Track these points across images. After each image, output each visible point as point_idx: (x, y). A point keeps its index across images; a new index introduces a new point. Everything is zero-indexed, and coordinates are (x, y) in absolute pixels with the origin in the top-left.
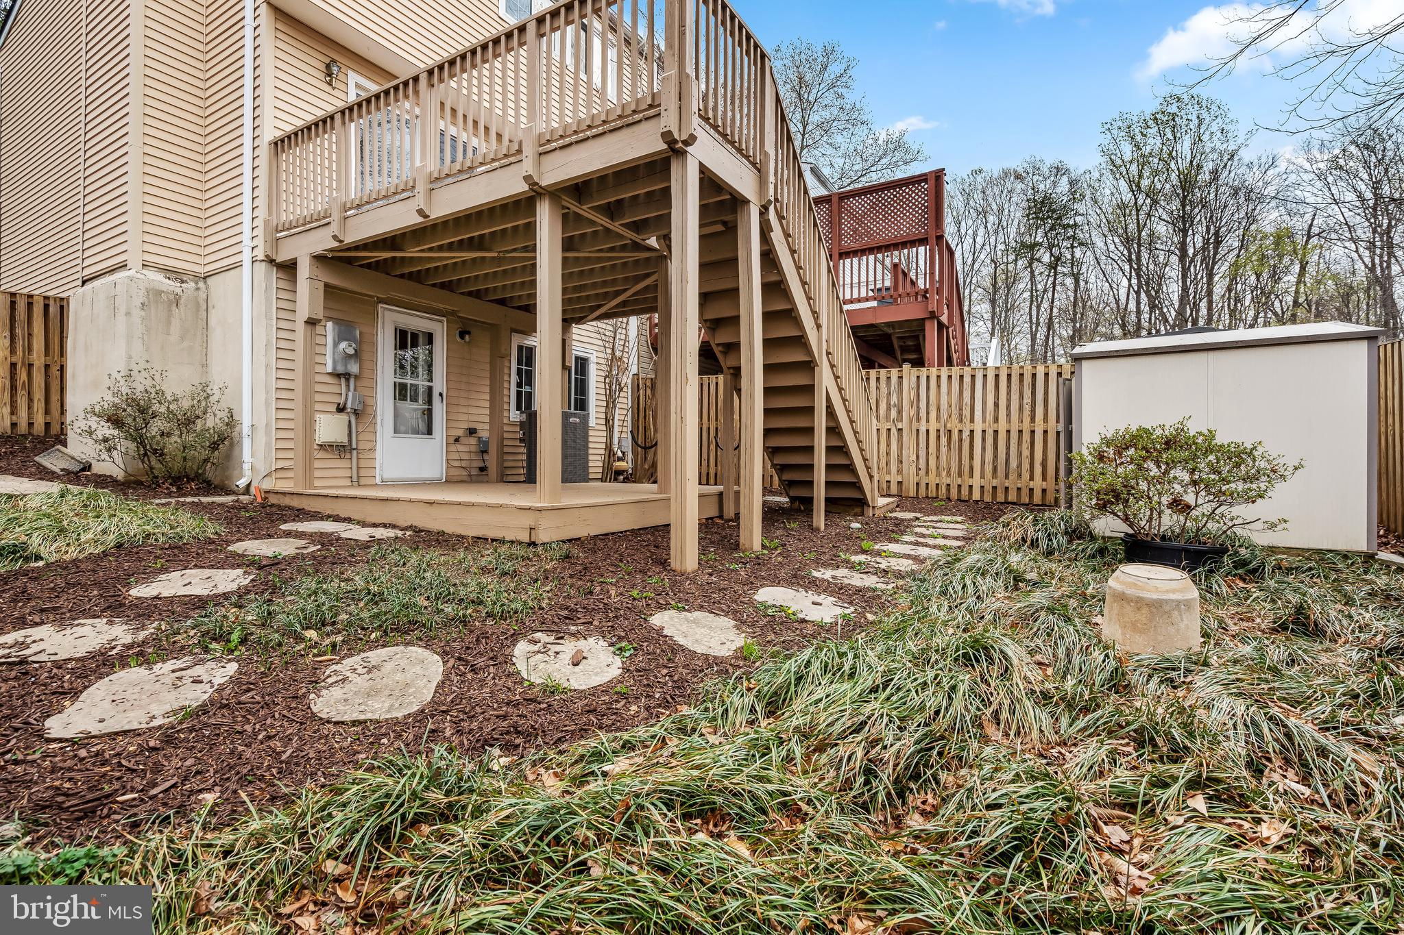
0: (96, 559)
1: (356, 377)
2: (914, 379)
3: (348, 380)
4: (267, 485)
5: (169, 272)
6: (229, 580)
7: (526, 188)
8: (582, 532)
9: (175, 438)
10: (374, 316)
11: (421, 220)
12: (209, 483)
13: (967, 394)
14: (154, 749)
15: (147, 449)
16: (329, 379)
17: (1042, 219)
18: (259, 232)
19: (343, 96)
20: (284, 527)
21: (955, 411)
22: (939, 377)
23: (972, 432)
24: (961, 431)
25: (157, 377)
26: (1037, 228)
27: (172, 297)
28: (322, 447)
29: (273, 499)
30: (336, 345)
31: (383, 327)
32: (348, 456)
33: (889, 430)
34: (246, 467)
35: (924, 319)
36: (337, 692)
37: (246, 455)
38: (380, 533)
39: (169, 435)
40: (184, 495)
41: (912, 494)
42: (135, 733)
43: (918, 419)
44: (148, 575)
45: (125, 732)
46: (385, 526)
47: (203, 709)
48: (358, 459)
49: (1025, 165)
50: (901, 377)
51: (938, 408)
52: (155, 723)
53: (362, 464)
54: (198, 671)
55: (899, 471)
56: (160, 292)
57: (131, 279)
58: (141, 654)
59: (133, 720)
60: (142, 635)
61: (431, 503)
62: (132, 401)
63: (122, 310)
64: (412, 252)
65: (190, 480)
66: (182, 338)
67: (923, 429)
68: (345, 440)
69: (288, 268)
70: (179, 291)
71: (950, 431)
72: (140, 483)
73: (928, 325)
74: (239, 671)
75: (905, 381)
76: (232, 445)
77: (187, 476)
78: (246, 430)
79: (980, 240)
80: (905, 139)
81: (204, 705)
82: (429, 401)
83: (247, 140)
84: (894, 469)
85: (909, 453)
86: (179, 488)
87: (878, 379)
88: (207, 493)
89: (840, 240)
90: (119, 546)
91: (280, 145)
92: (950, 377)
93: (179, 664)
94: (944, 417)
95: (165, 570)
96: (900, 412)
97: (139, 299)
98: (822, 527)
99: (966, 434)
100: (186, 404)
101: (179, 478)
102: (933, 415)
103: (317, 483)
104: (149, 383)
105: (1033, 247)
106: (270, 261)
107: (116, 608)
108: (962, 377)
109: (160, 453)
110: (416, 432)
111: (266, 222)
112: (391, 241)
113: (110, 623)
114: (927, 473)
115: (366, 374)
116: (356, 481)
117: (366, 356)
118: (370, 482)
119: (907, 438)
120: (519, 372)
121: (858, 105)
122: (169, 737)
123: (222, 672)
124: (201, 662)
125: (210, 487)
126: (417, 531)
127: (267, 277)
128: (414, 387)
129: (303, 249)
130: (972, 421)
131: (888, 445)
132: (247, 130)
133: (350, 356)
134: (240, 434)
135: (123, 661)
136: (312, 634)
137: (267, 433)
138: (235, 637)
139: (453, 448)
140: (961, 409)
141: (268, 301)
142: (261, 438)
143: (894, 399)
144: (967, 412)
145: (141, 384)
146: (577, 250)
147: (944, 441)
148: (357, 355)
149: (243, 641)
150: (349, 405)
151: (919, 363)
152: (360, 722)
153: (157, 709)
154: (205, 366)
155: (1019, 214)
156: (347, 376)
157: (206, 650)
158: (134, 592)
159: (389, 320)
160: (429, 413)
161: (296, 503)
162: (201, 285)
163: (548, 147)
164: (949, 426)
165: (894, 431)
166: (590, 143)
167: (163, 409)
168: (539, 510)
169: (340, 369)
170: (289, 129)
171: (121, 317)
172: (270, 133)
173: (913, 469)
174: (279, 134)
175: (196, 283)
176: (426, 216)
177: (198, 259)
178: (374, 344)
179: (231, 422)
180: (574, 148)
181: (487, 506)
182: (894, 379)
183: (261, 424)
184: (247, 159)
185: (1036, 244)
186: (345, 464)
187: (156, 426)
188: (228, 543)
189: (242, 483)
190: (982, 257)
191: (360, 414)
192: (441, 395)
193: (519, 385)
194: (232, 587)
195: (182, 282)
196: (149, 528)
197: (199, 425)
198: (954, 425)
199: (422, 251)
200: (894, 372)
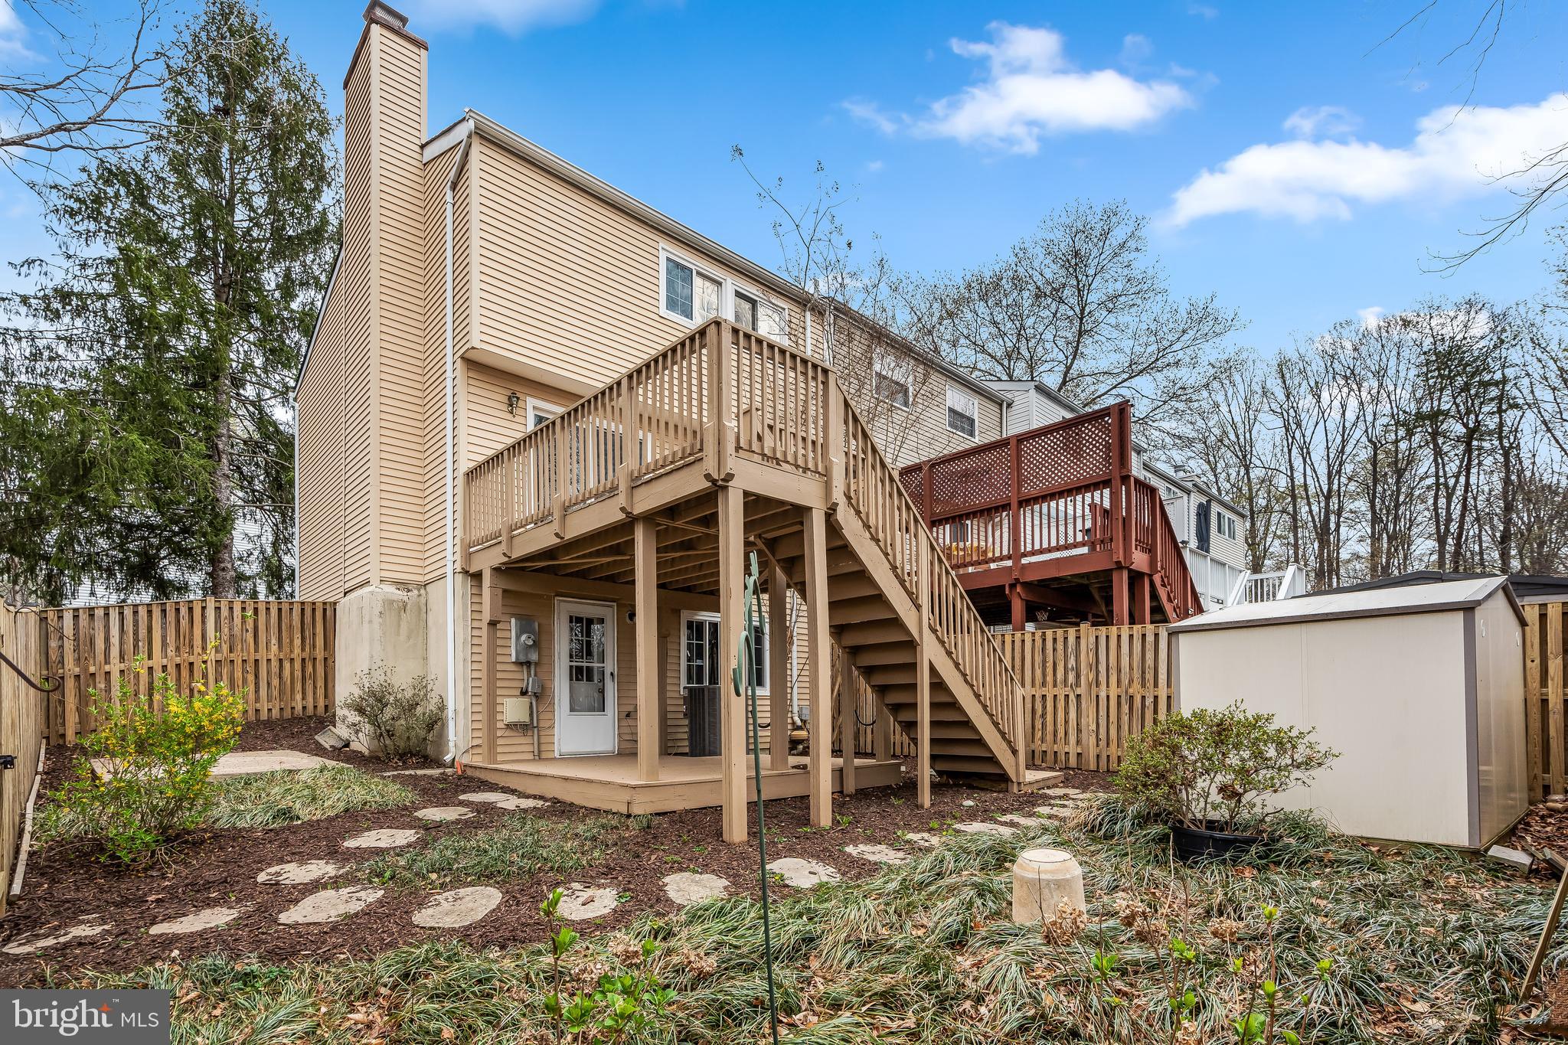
0: (330, 819)
1: (536, 664)
2: (1092, 640)
3: (529, 667)
4: (466, 760)
5: (401, 584)
6: (404, 837)
7: (624, 516)
8: (678, 805)
9: (403, 722)
10: (550, 610)
11: (559, 540)
12: (426, 757)
13: (1150, 655)
14: (326, 933)
15: (383, 732)
16: (513, 668)
17: (1449, 377)
18: (458, 548)
19: (521, 428)
20: (461, 797)
21: (1137, 674)
22: (1119, 636)
23: (1156, 697)
24: (1143, 697)
25: (388, 673)
26: (1441, 390)
27: (401, 604)
28: (509, 726)
29: (469, 772)
30: (518, 637)
31: (559, 618)
32: (530, 733)
33: (1067, 696)
34: (451, 744)
35: (1111, 570)
36: (430, 911)
37: (451, 736)
38: (530, 803)
39: (399, 718)
40: (407, 769)
41: (1093, 767)
42: (319, 924)
43: (1098, 685)
44: (357, 832)
45: (315, 923)
46: (535, 797)
47: (356, 915)
48: (539, 736)
49: (1417, 307)
50: (1078, 638)
51: (1119, 671)
52: (330, 920)
53: (543, 740)
54: (362, 894)
55: (1078, 742)
56: (392, 602)
57: (372, 593)
58: (335, 882)
59: (320, 917)
60: (341, 872)
61: (566, 779)
62: (372, 693)
63: (366, 619)
64: (565, 560)
65: (413, 755)
66: (409, 638)
67: (1103, 695)
68: (527, 720)
69: (477, 576)
70: (406, 598)
71: (1131, 697)
72: (378, 758)
73: (1115, 576)
74: (383, 896)
75: (1083, 642)
76: (443, 725)
77: (411, 752)
78: (450, 713)
79: (1351, 416)
80: (1216, 304)
81: (358, 912)
82: (602, 680)
83: (449, 472)
84: (1072, 739)
85: (1089, 722)
86: (404, 763)
87: (1055, 640)
88: (423, 766)
89: (1020, 486)
90: (347, 810)
91: (472, 475)
92: (1131, 636)
93: (353, 889)
94: (1125, 681)
95: (368, 829)
96: (1078, 676)
97: (378, 608)
98: (927, 803)
99: (1149, 701)
100: (409, 694)
101: (405, 754)
102: (1113, 679)
103: (500, 758)
104: (382, 678)
105: (1435, 416)
106: (465, 572)
107: (333, 853)
108: (1144, 636)
109: (390, 734)
110: (592, 709)
111: (462, 540)
112: (549, 553)
113: (327, 863)
114: (1108, 745)
115: (545, 660)
116: (539, 757)
117: (544, 645)
118: (550, 756)
119: (1086, 704)
120: (690, 647)
121: (1150, 272)
122: (335, 928)
123: (373, 896)
124: (365, 889)
125: (428, 761)
126: (556, 801)
127: (464, 583)
128: (589, 670)
129: (487, 561)
130: (1156, 685)
131: (1067, 713)
132: (449, 464)
133: (530, 646)
134: (447, 717)
135: (325, 887)
136: (434, 876)
137: (466, 717)
138: (387, 874)
139: (624, 723)
140: (1143, 672)
141: (464, 605)
142: (461, 722)
143: (1072, 662)
144: (1149, 676)
145: (379, 678)
146: (695, 549)
147: (1125, 708)
148: (536, 645)
149: (392, 878)
150: (530, 689)
151: (1105, 619)
152: (434, 928)
153: (333, 913)
154: (425, 659)
155: (1413, 372)
156: (528, 664)
157: (371, 882)
158: (346, 844)
159: (565, 608)
160: (602, 692)
161: (483, 776)
162: (422, 591)
163: (636, 483)
164: (1131, 691)
165: (1072, 697)
166: (664, 480)
167: (392, 699)
168: (634, 788)
169: (522, 659)
170: (481, 459)
171: (366, 625)
172: (465, 466)
173: (1093, 740)
174: (472, 465)
175: (419, 590)
176: (562, 538)
177: (420, 571)
178: (551, 634)
179: (442, 708)
180: (654, 483)
181: (601, 782)
182: (1071, 640)
183: (461, 708)
184: (449, 488)
185: (1440, 412)
186: (527, 740)
187: (389, 712)
188: (417, 809)
189: (448, 758)
190: (1357, 435)
191: (539, 696)
192: (612, 674)
193: (689, 660)
194: (404, 842)
195: (409, 591)
196: (368, 798)
197: (419, 710)
198: (1136, 689)
199: (572, 559)
200: (1072, 631)
